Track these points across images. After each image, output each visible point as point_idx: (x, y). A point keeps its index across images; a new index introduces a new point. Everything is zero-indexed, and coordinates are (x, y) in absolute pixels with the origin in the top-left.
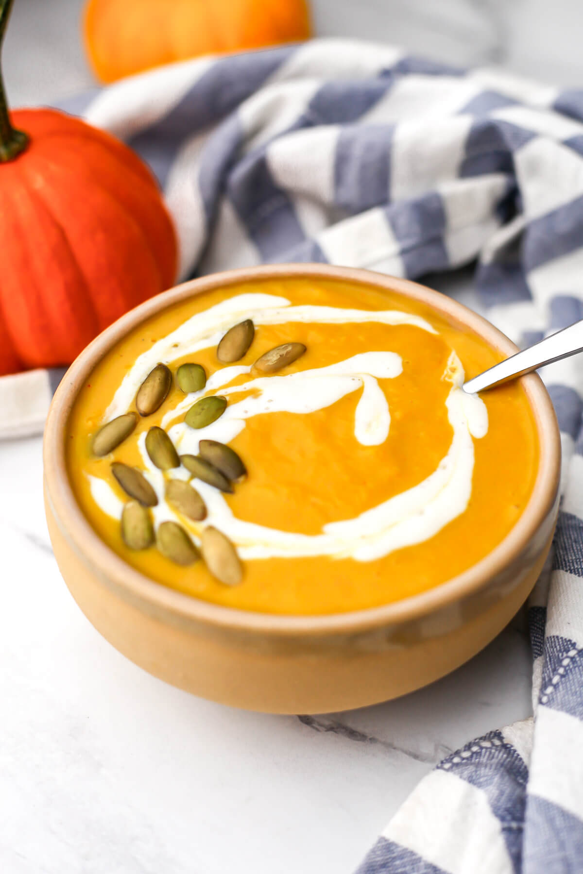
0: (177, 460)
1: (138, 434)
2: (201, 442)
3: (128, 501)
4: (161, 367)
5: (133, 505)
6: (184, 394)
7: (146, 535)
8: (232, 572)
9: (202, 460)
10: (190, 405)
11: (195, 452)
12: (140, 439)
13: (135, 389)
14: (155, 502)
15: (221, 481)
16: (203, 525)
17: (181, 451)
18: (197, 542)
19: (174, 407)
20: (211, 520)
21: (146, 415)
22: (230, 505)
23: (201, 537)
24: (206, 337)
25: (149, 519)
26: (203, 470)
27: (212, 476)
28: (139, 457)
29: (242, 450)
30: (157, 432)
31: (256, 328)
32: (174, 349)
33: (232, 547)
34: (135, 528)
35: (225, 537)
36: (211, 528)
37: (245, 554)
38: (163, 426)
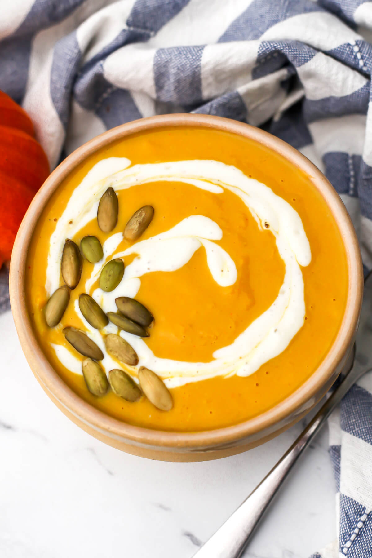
0: (105, 318)
1: (73, 302)
2: (116, 300)
3: (83, 360)
4: (69, 244)
5: (87, 362)
6: (92, 264)
7: (103, 384)
8: (165, 400)
9: (122, 315)
10: (99, 272)
11: (114, 309)
12: (76, 305)
13: (58, 266)
14: (102, 357)
15: (138, 329)
16: (138, 367)
17: (106, 310)
18: (136, 381)
19: (89, 277)
20: (142, 363)
21: (73, 288)
22: (150, 347)
23: (138, 377)
24: (87, 211)
25: (101, 370)
26: (124, 324)
27: (131, 326)
28: (79, 320)
29: (146, 300)
30: (85, 298)
31: (117, 194)
32: (71, 225)
33: (160, 380)
34: (95, 381)
35: (154, 374)
36: (143, 369)
37: (170, 384)
38: (87, 292)
